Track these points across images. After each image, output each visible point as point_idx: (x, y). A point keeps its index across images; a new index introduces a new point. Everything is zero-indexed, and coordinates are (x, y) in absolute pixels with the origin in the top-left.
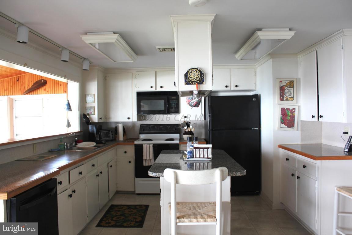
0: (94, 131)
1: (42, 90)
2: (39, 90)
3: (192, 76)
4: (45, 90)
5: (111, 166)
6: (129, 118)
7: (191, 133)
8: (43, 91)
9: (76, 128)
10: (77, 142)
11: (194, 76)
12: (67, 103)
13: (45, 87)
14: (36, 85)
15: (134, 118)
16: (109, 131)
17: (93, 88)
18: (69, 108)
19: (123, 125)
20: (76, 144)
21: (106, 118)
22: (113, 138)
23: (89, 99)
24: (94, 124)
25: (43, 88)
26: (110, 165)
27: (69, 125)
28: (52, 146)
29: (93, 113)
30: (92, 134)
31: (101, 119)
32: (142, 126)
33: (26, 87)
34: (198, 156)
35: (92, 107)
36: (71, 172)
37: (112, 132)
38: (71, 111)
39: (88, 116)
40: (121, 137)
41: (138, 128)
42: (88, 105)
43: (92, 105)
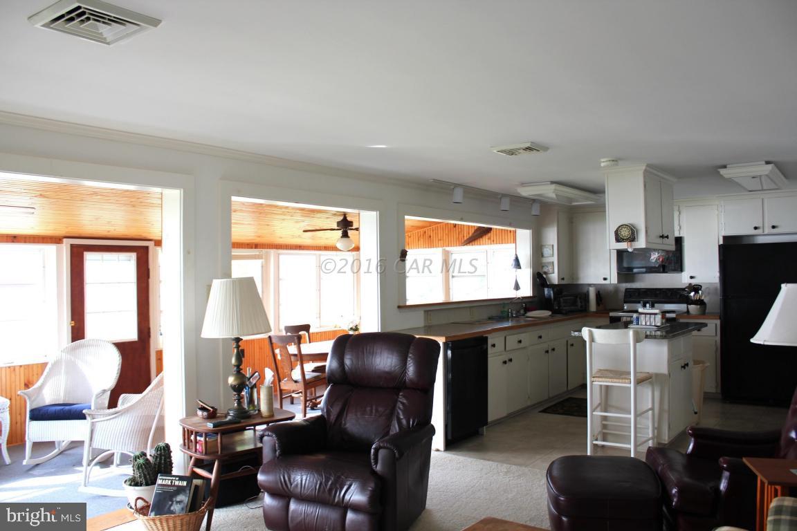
0: (550, 296)
1: (485, 238)
2: (481, 239)
3: (623, 233)
4: (489, 239)
5: (572, 345)
6: (605, 279)
7: (700, 302)
8: (487, 240)
9: (526, 291)
10: (527, 310)
11: (625, 233)
12: (514, 257)
13: (489, 234)
14: (479, 232)
15: (613, 279)
16: (577, 297)
17: (552, 237)
18: (517, 264)
19: (596, 289)
20: (526, 313)
21: (573, 279)
22: (581, 307)
23: (547, 251)
24: (552, 286)
25: (487, 237)
26: (569, 343)
27: (517, 287)
28: (494, 312)
29: (551, 270)
30: (549, 299)
31: (563, 279)
32: (627, 290)
33: (465, 235)
34: (644, 323)
35: (550, 262)
36: (507, 337)
37: (580, 298)
38: (520, 268)
39: (544, 276)
40: (593, 306)
41: (621, 295)
42: (545, 260)
43: (550, 260)
